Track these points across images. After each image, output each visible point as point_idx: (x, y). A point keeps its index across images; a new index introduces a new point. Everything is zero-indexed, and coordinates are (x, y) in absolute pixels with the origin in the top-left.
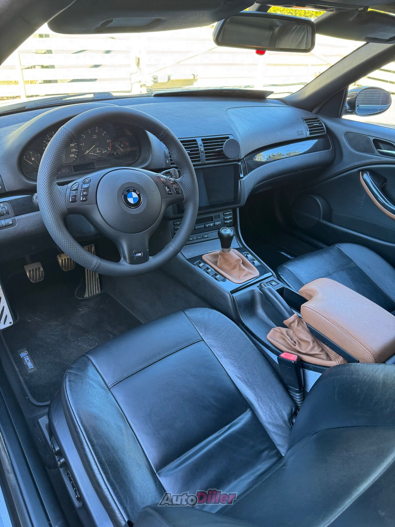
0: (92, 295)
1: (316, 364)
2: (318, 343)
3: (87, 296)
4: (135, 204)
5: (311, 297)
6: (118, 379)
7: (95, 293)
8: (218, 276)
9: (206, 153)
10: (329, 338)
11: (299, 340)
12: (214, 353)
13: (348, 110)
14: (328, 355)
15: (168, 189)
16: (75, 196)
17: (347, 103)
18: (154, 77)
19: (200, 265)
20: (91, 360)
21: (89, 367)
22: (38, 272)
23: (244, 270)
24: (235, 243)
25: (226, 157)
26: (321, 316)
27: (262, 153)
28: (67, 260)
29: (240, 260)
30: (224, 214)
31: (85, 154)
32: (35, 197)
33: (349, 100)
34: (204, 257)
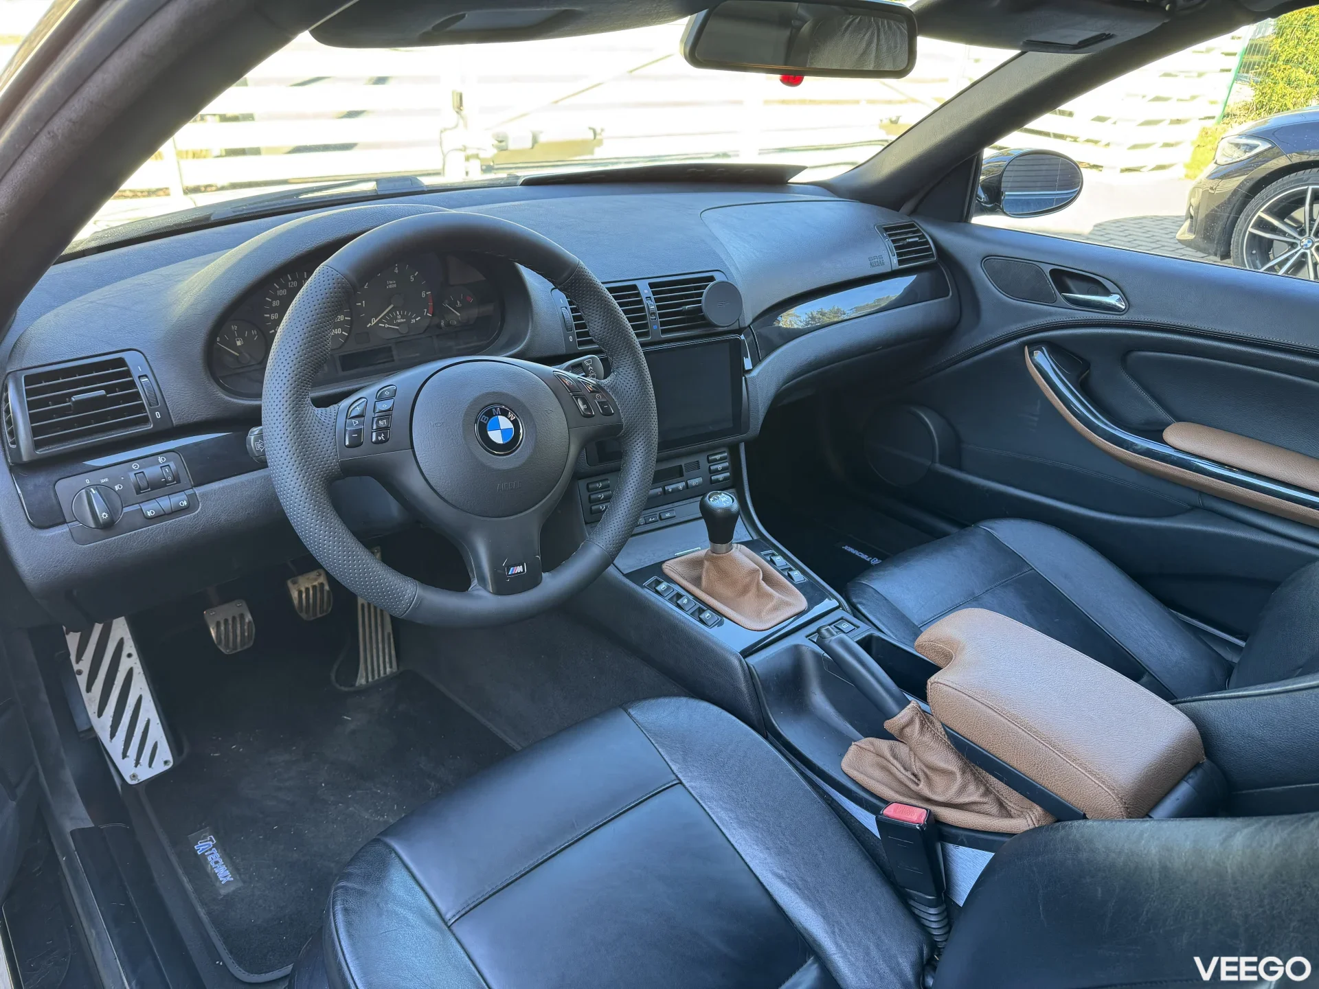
0: (376, 677)
1: (974, 828)
2: (974, 774)
3: (363, 681)
4: (506, 444)
5: (948, 658)
6: (469, 899)
7: (382, 672)
8: (707, 615)
9: (661, 316)
10: (1005, 760)
11: (926, 770)
12: (712, 816)
13: (983, 204)
14: (1001, 805)
15: (584, 404)
16: (359, 432)
17: (980, 187)
18: (498, 137)
19: (658, 588)
20: (396, 853)
21: (393, 871)
22: (239, 626)
23: (770, 596)
24: (741, 531)
25: (710, 325)
26: (979, 704)
27: (793, 311)
28: (313, 590)
29: (758, 570)
30: (710, 458)
31: (368, 326)
32: (252, 437)
33: (984, 181)
34: (667, 568)
